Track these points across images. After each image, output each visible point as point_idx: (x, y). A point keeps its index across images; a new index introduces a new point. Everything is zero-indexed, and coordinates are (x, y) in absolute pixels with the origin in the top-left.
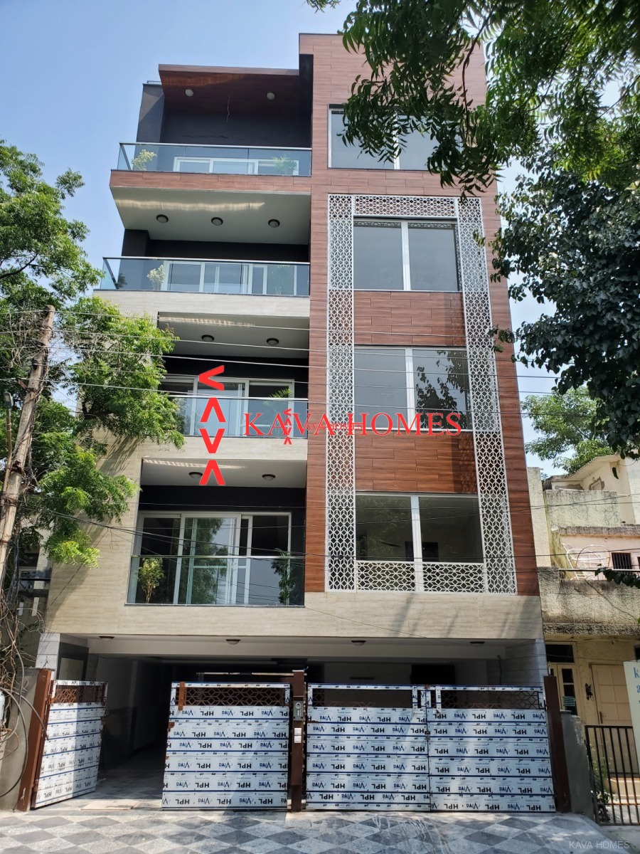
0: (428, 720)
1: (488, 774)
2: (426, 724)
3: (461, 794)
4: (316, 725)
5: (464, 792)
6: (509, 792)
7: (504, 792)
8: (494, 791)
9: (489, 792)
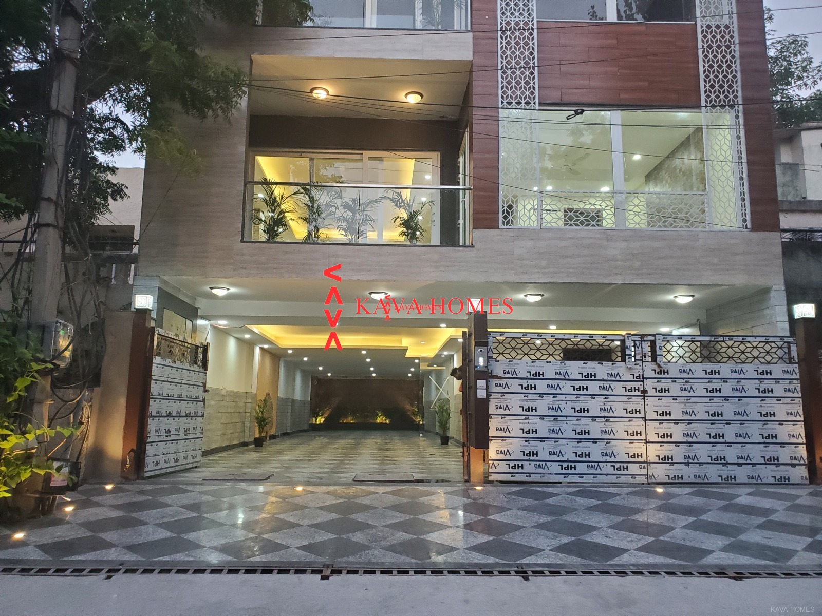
0: (645, 377)
1: (721, 440)
2: (643, 381)
3: (687, 464)
4: (498, 381)
5: (690, 461)
6: (749, 461)
7: (743, 461)
8: (729, 460)
9: (723, 461)
